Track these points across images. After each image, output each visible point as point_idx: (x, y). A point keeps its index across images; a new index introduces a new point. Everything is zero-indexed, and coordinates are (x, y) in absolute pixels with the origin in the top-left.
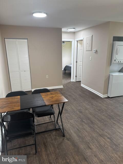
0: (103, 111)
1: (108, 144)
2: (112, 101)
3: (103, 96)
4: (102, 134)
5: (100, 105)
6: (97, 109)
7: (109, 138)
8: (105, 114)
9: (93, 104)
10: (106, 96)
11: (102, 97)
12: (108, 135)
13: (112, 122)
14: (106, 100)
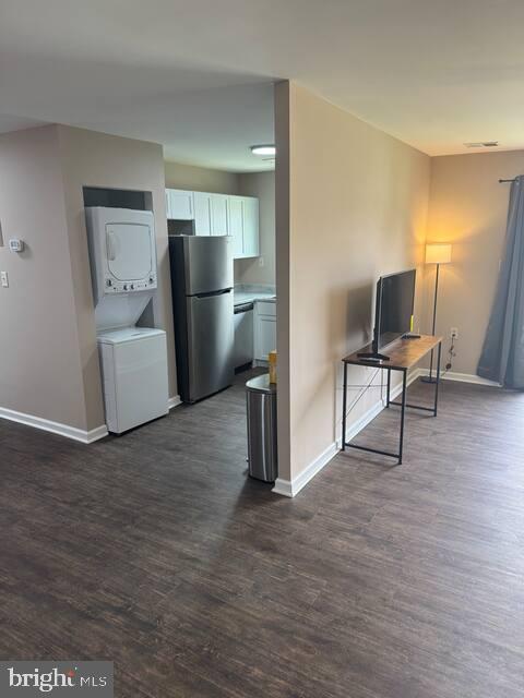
0: (93, 501)
1: (117, 637)
2: (126, 446)
3: (89, 437)
4: (89, 608)
5: (76, 478)
6: (65, 502)
7: (119, 611)
8: (103, 512)
9: (48, 485)
10: (100, 432)
11: (86, 442)
12: (114, 598)
13: (130, 536)
14: (102, 448)
